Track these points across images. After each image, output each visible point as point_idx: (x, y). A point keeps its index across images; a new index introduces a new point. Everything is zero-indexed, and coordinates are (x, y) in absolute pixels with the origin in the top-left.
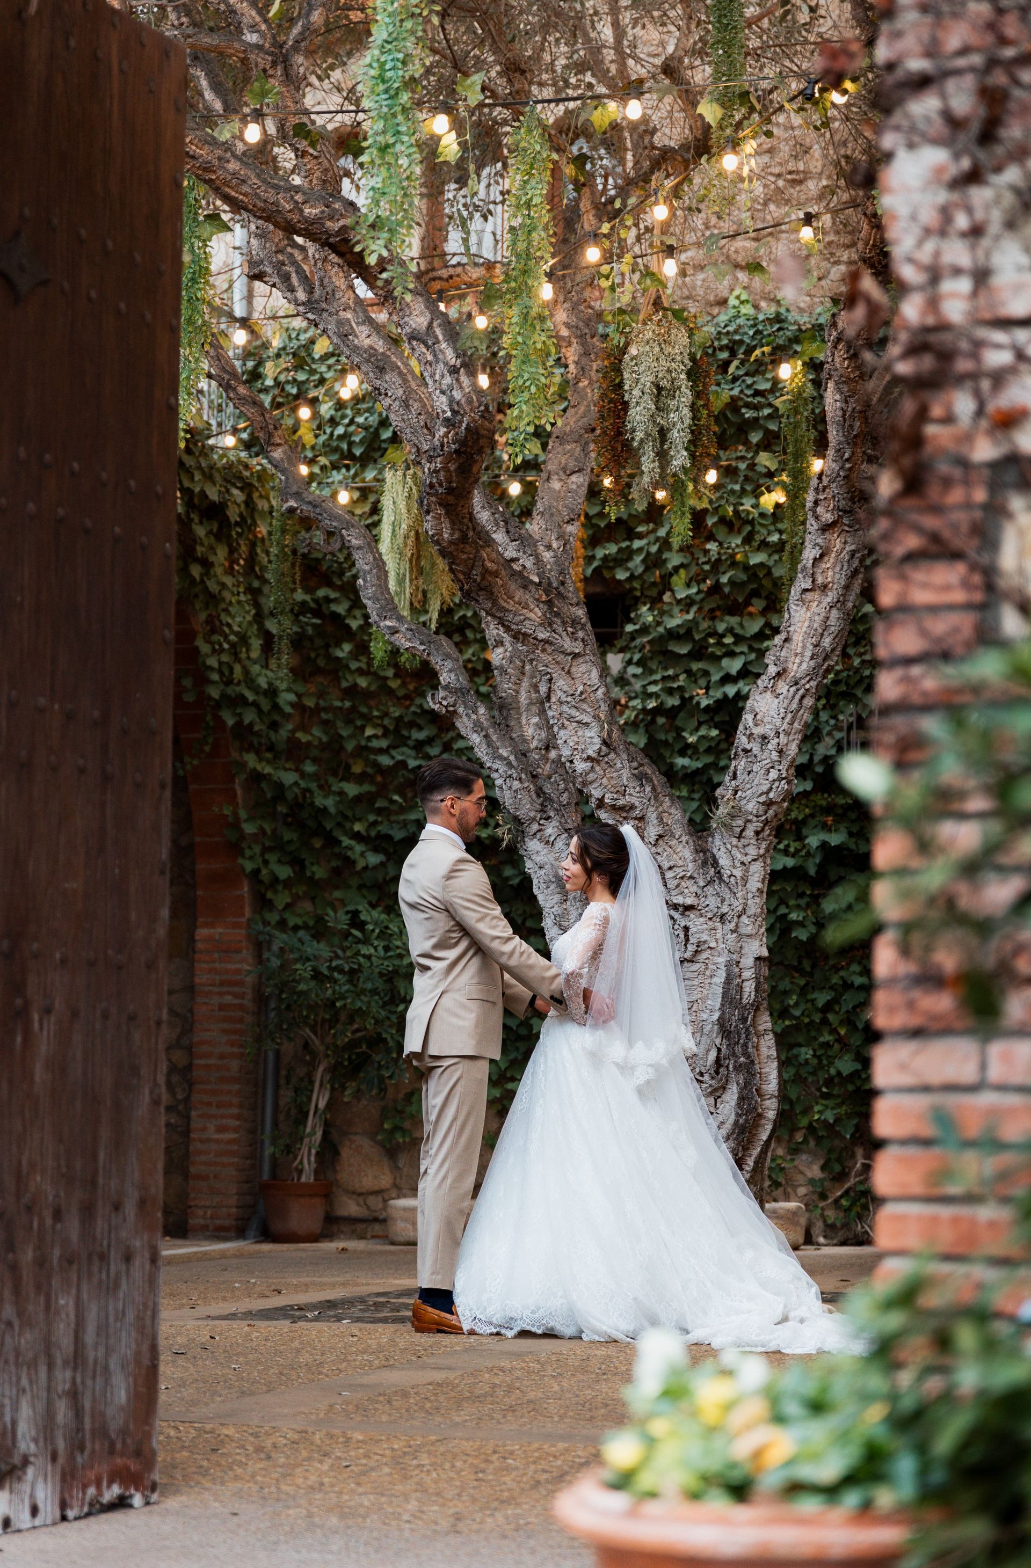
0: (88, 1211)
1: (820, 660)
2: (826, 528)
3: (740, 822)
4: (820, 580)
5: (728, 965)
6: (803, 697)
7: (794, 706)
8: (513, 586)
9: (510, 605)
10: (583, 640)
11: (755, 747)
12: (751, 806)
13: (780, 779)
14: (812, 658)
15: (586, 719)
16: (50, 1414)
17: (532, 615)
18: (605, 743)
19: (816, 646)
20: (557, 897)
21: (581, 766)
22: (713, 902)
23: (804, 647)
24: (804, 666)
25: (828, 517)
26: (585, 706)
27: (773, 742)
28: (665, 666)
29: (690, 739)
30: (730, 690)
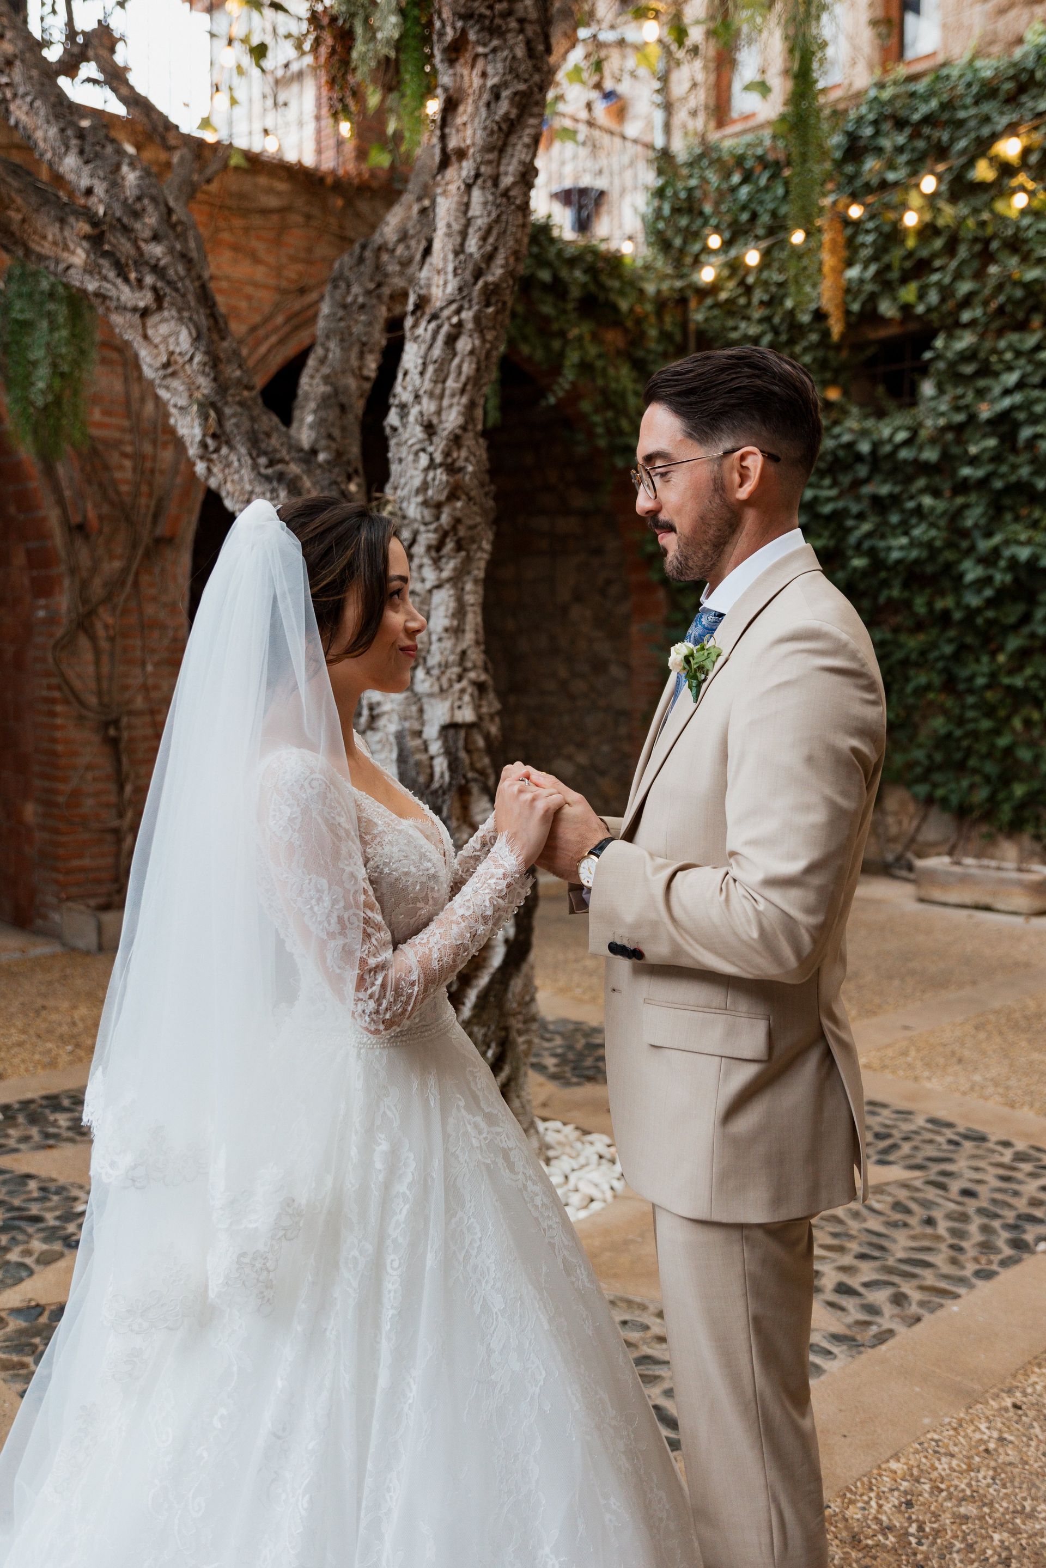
1: (468, 275)
2: (452, 55)
4: (453, 144)
6: (451, 339)
7: (437, 352)
8: (40, 220)
9: (46, 250)
10: (154, 289)
12: (412, 510)
13: (432, 465)
14: (455, 274)
17: (75, 260)
18: (208, 431)
19: (457, 254)
23: (445, 259)
24: (449, 289)
27: (414, 411)
28: (956, 386)
29: (973, 450)
30: (1007, 402)
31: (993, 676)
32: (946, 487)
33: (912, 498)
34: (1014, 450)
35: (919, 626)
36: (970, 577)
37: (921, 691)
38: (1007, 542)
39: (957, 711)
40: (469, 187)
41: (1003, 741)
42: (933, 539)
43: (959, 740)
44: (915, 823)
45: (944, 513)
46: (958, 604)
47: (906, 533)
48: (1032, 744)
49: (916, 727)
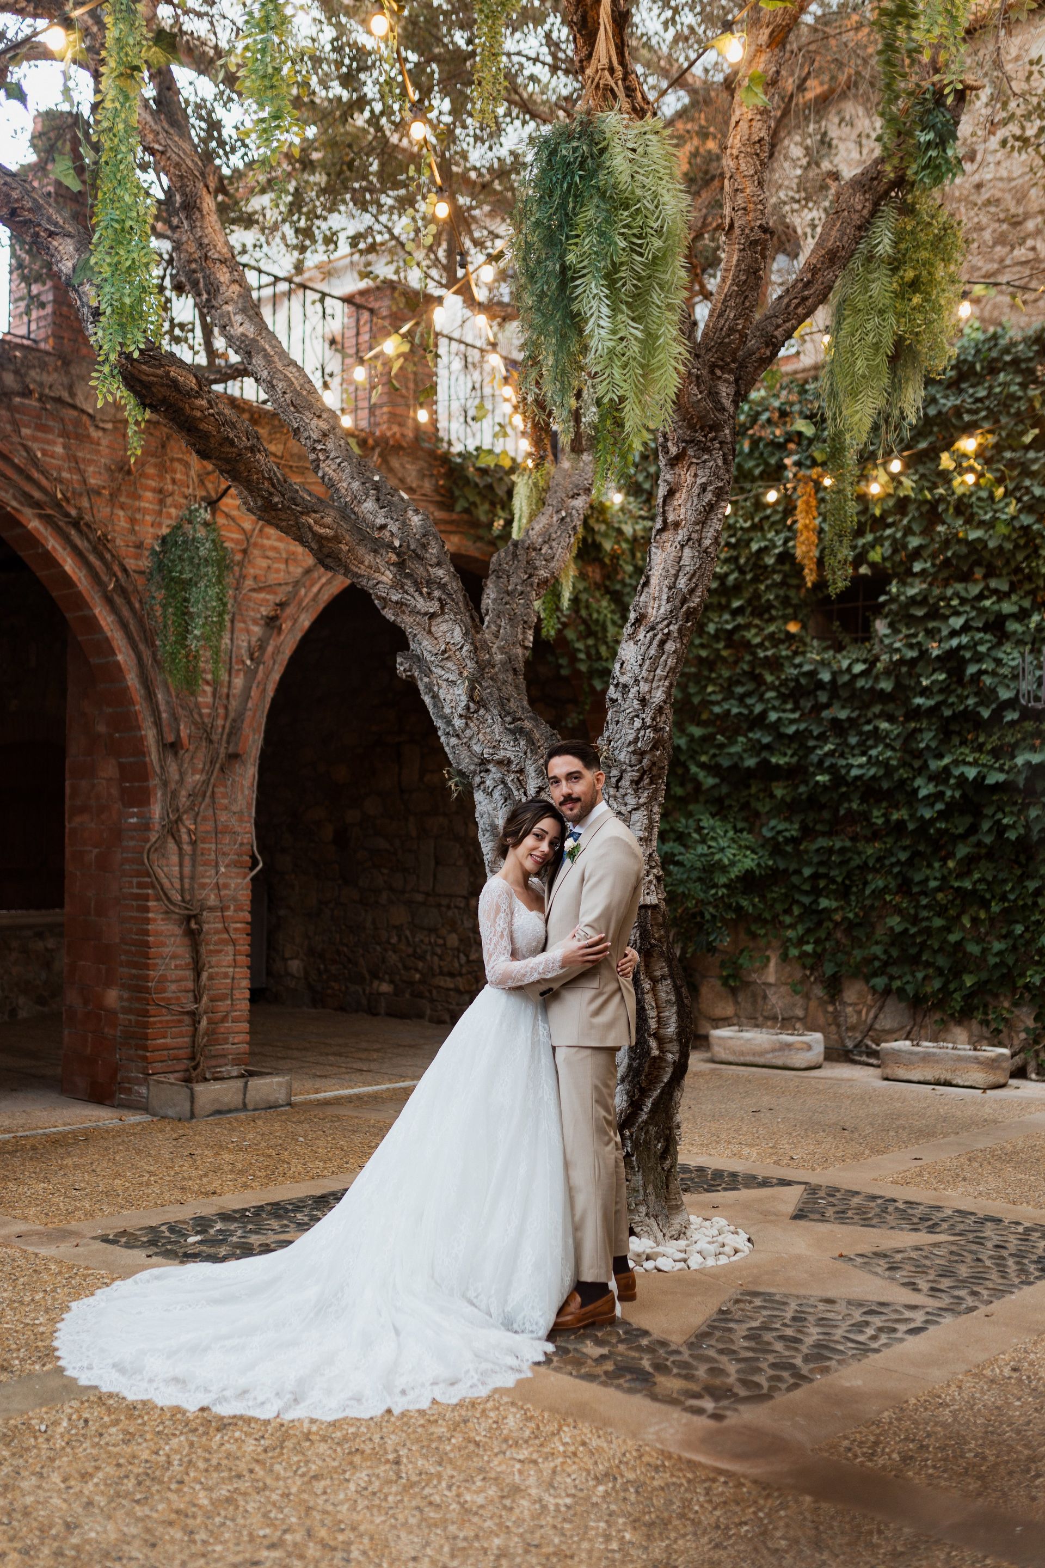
1: (677, 602)
2: (674, 462)
3: (615, 772)
4: (671, 518)
6: (662, 643)
7: (652, 651)
8: (361, 551)
9: (362, 570)
12: (623, 756)
13: (644, 727)
14: (668, 601)
15: (452, 678)
17: (384, 579)
18: (471, 698)
19: (670, 588)
23: (661, 591)
24: (662, 610)
25: (675, 451)
26: (449, 664)
27: (634, 690)
28: (908, 626)
29: (925, 683)
30: (954, 642)
31: (944, 879)
32: (900, 714)
33: (868, 722)
34: (960, 682)
35: (875, 836)
36: (923, 793)
37: (878, 894)
38: (956, 763)
39: (912, 911)
40: (682, 546)
41: (953, 938)
42: (889, 758)
43: (914, 936)
44: (872, 1015)
45: (898, 735)
46: (912, 816)
47: (863, 754)
48: (979, 940)
49: (873, 926)
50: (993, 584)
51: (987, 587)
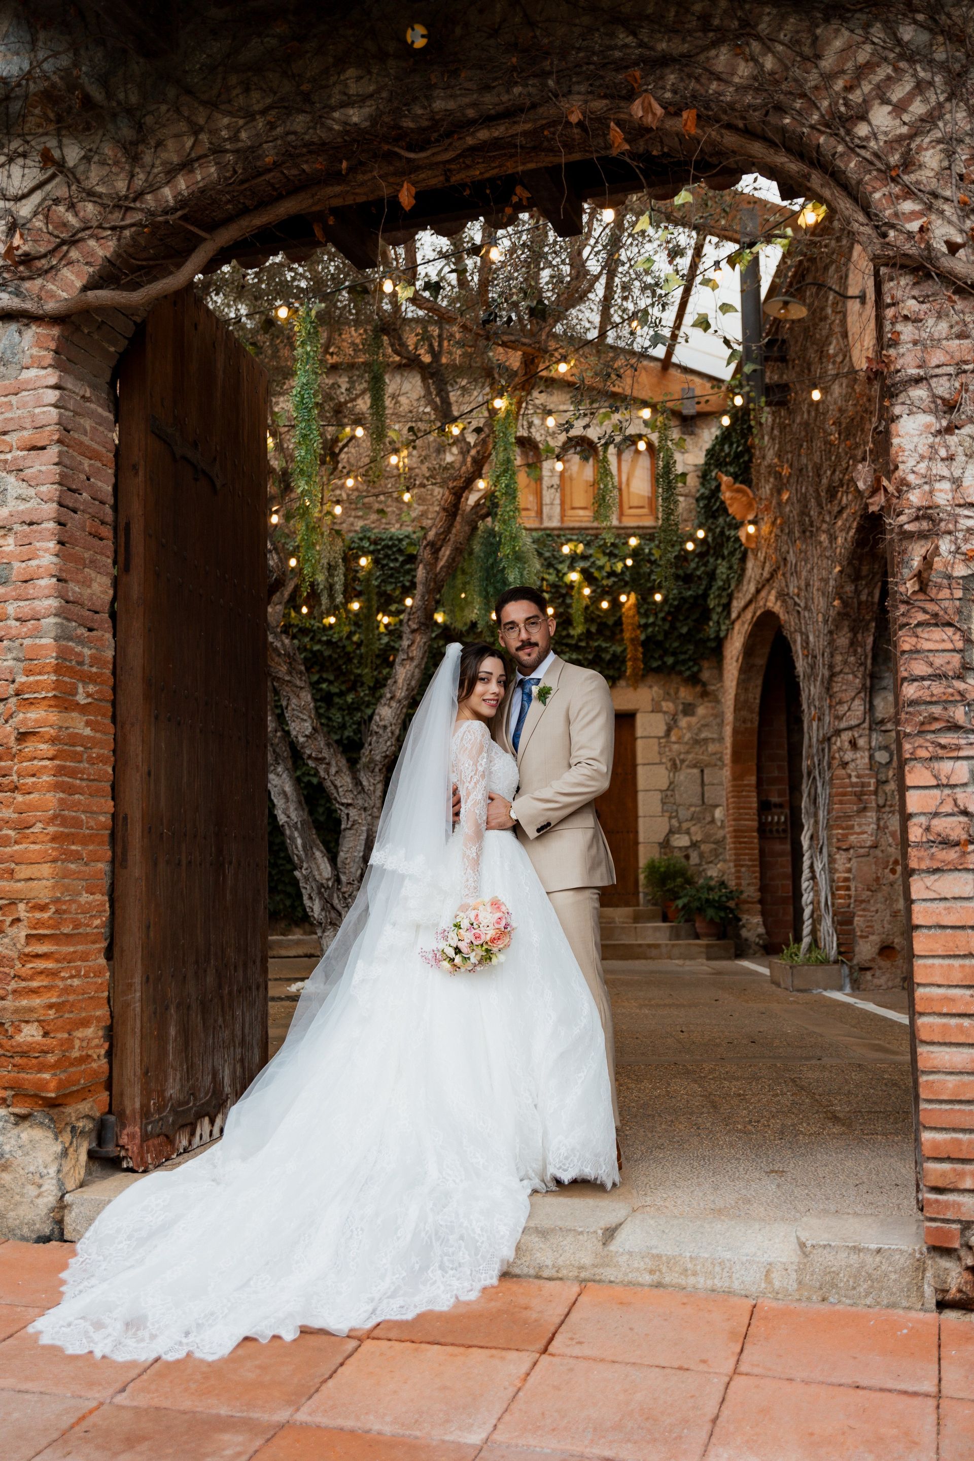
0: (245, 965)
2: (413, 631)
3: (373, 765)
4: (410, 655)
5: (368, 831)
6: (402, 708)
7: (399, 712)
8: (274, 655)
9: (272, 664)
10: (304, 681)
11: (381, 732)
12: (378, 758)
13: (392, 745)
15: (305, 717)
16: (235, 1072)
18: (314, 728)
19: (408, 685)
20: (283, 801)
21: (301, 739)
22: (360, 802)
25: (415, 626)
26: (305, 712)
50: (325, 676)
51: (321, 677)
